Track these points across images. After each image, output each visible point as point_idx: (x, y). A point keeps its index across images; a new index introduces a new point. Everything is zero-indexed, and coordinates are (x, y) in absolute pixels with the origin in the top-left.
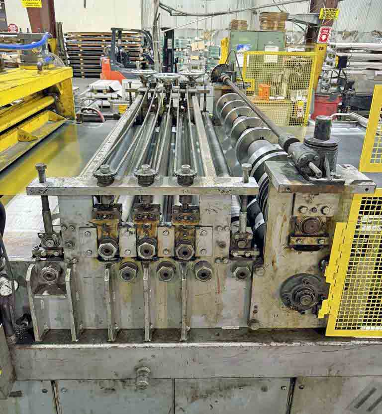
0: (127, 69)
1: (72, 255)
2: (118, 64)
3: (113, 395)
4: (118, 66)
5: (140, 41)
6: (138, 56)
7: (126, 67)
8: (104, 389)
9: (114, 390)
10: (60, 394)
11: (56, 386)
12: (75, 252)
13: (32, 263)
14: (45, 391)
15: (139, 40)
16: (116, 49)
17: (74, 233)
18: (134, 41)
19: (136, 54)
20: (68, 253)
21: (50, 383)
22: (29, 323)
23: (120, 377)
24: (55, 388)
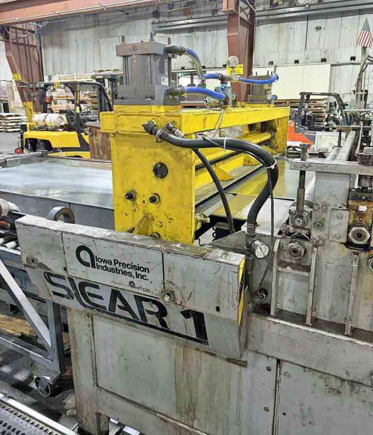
0: (311, 132)
1: (319, 237)
2: (301, 127)
3: (337, 398)
4: (302, 129)
5: (325, 107)
6: (322, 121)
7: (309, 130)
8: (328, 387)
9: (339, 392)
10: (283, 377)
11: (281, 367)
12: (322, 234)
13: (278, 238)
14: (269, 369)
15: (325, 105)
16: (303, 113)
17: (324, 214)
18: (320, 107)
19: (320, 119)
20: (315, 234)
21: (275, 361)
22: (266, 296)
23: (351, 378)
24: (279, 369)
